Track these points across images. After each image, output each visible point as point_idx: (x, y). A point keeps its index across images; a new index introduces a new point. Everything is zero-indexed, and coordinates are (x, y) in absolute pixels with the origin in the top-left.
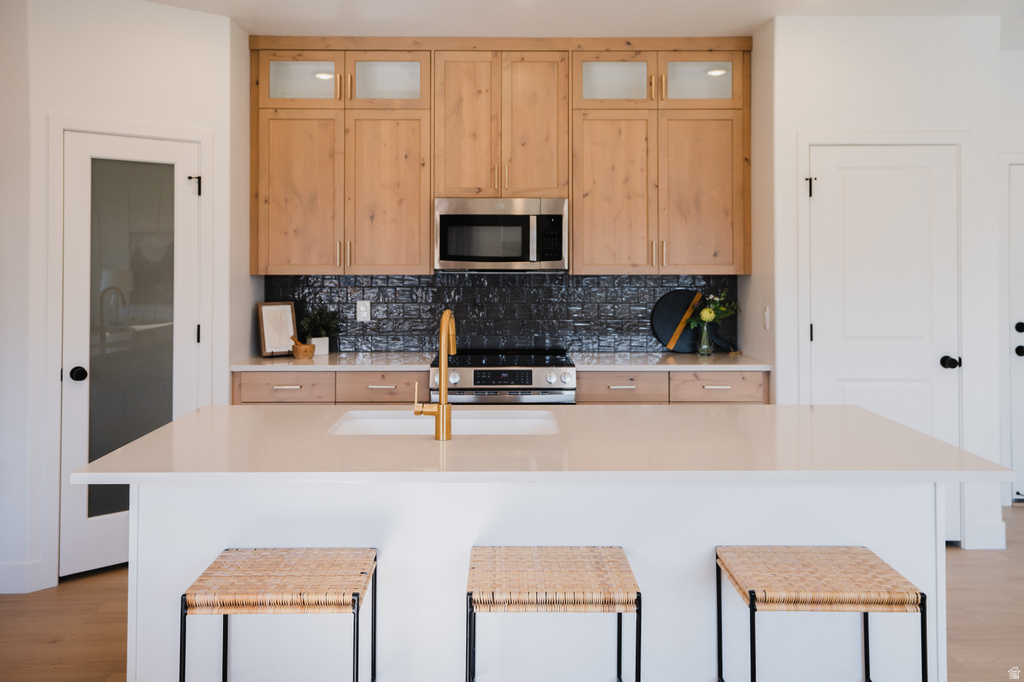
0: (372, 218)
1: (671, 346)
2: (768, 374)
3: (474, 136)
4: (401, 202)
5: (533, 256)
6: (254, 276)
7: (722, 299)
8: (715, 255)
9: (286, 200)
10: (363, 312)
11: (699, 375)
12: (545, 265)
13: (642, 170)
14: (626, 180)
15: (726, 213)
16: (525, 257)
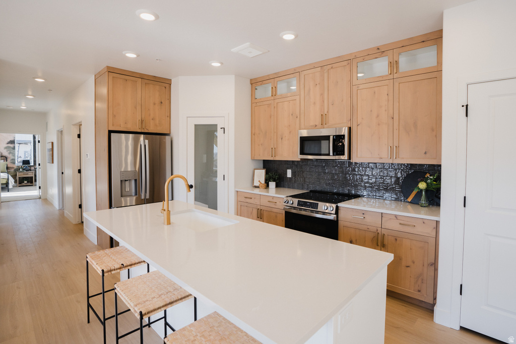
0: (282, 139)
1: (410, 199)
2: (437, 222)
3: (315, 103)
4: (290, 132)
5: (331, 153)
6: (253, 159)
7: (435, 177)
8: (425, 153)
9: (259, 134)
10: (289, 173)
11: (398, 217)
12: (337, 157)
13: (385, 110)
14: (378, 116)
15: (433, 130)
16: (329, 155)
